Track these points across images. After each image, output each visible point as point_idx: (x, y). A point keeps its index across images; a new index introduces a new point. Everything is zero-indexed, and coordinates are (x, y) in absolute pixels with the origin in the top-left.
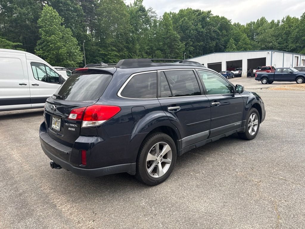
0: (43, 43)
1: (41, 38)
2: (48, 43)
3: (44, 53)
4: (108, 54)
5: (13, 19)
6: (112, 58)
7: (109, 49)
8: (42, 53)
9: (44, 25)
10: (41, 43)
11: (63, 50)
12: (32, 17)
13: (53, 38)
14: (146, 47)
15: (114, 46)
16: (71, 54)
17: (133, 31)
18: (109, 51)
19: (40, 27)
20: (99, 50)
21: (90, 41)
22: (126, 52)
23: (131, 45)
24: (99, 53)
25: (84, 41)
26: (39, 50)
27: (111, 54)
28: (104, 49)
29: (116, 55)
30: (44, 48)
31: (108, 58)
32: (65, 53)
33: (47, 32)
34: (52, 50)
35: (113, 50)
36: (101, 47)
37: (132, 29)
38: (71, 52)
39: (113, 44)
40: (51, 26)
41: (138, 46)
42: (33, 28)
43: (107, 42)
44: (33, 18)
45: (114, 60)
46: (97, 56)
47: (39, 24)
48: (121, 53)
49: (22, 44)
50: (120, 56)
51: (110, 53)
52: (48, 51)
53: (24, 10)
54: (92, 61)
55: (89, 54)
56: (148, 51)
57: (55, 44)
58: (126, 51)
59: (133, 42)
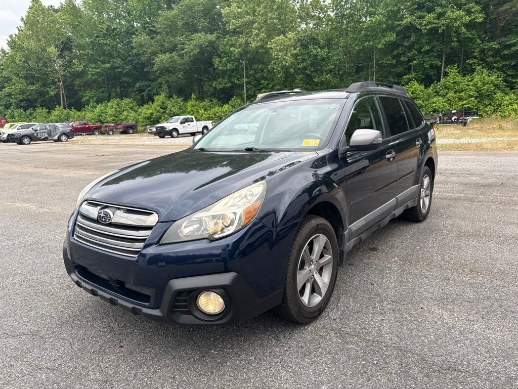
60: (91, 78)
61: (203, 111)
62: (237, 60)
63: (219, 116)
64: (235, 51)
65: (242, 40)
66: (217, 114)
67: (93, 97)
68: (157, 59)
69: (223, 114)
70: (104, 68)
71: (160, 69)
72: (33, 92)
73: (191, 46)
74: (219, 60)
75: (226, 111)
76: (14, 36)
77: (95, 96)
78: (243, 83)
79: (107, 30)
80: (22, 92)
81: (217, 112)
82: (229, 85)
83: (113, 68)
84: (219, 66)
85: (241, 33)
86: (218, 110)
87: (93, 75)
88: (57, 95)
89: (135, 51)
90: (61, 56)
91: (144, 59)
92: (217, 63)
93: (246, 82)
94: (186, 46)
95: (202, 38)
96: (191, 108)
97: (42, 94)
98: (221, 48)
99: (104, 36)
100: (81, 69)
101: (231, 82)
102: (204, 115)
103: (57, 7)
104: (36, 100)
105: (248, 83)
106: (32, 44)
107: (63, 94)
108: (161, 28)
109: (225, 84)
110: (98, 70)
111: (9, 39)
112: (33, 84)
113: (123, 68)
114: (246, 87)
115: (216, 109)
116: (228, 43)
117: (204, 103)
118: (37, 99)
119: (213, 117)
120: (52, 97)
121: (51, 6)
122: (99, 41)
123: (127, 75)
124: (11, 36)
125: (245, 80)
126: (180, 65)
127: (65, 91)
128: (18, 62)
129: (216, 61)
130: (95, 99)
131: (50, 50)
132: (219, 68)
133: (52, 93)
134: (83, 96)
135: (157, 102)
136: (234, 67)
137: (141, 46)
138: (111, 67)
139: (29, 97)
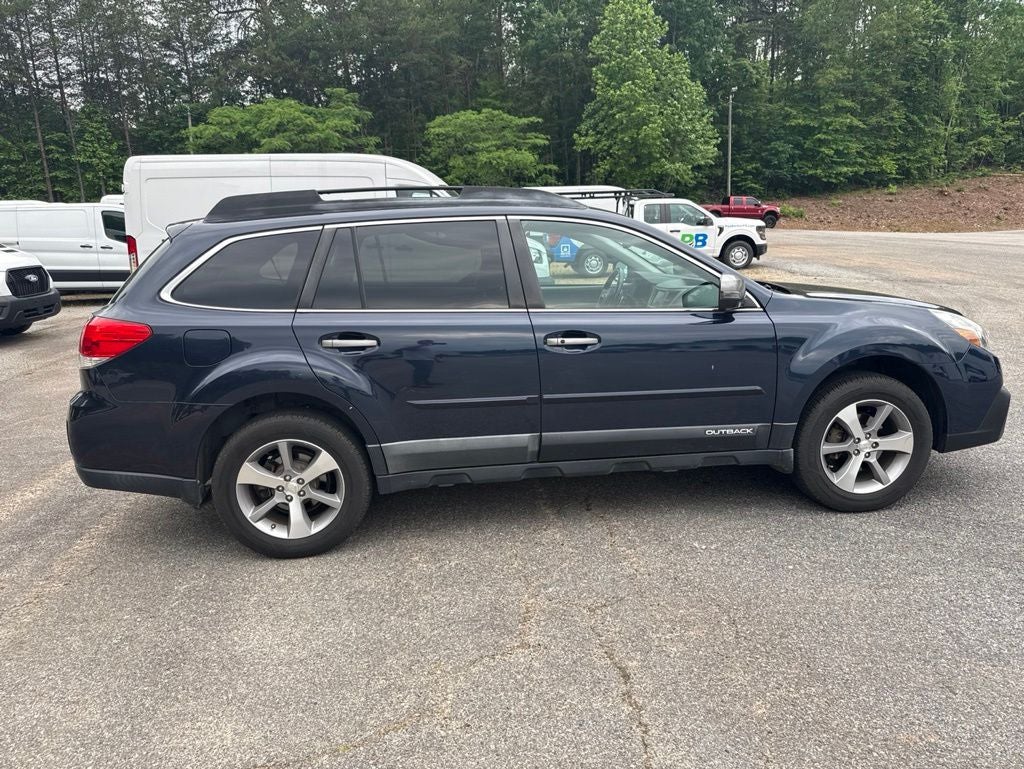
0: (600, 109)
1: (594, 97)
2: (611, 108)
3: (598, 142)
4: (820, 127)
5: (530, 49)
6: (835, 141)
7: (827, 107)
8: (592, 143)
9: (606, 54)
10: (595, 111)
11: (653, 129)
12: (578, 33)
13: (626, 93)
14: (999, 84)
15: (850, 94)
16: (679, 139)
17: (941, 25)
18: (828, 114)
19: (597, 61)
20: (787, 116)
21: (756, 86)
22: (895, 114)
23: (922, 84)
24: (784, 127)
25: (734, 89)
26: (586, 135)
27: (828, 125)
28: (806, 111)
29: (851, 129)
30: (601, 125)
31: (819, 140)
32: (659, 137)
33: (611, 75)
34: (623, 131)
35: (839, 110)
36: (795, 103)
37: (936, 17)
38: (678, 132)
39: (848, 85)
40: (627, 55)
41: (954, 85)
42: (577, 65)
43: (820, 81)
44: (581, 34)
45: (841, 148)
46: (778, 139)
47: (593, 53)
48: (873, 120)
49: (540, 120)
50: (871, 130)
51: (828, 120)
52: (609, 136)
53: (559, 16)
54: (757, 156)
55: (750, 134)
56: (1008, 97)
57: (630, 109)
58: (895, 109)
59: (935, 69)
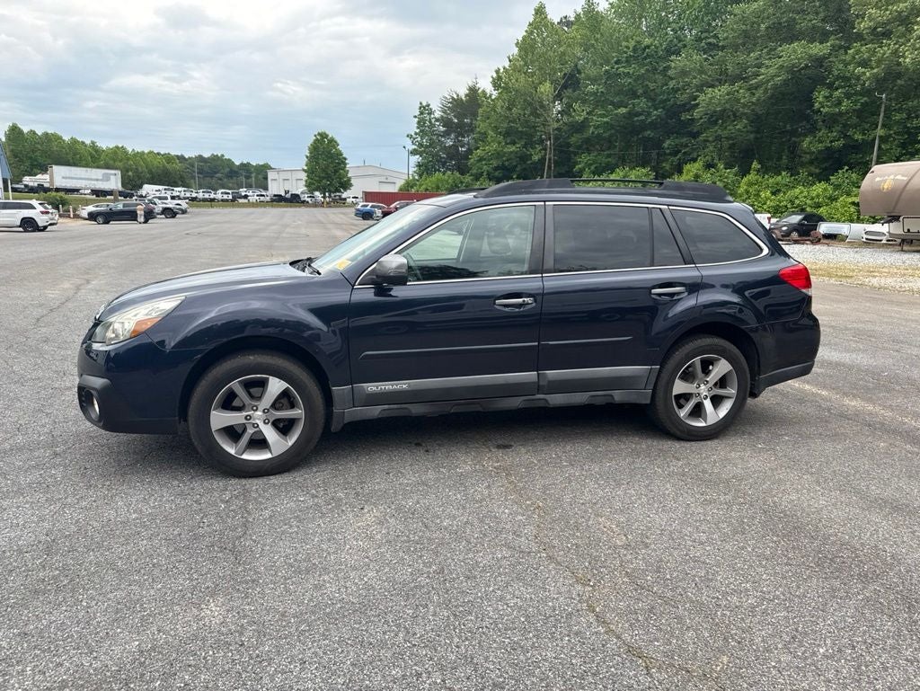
60: (593, 133)
61: (768, 193)
62: (867, 92)
63: (799, 205)
64: (864, 73)
65: (886, 50)
66: (797, 202)
67: (591, 164)
68: (702, 97)
69: (808, 202)
70: (616, 115)
71: (707, 114)
72: (512, 156)
73: (772, 71)
74: (827, 94)
75: (818, 196)
76: (501, 71)
77: (594, 162)
78: (874, 139)
79: (635, 50)
80: (498, 155)
81: (797, 198)
82: (841, 143)
83: (631, 114)
84: (823, 107)
85: (887, 35)
86: (802, 192)
87: (597, 127)
88: (542, 161)
89: (672, 84)
90: (559, 97)
91: (682, 98)
92: (821, 99)
93: (880, 137)
94: (762, 70)
95: (796, 52)
96: (745, 187)
97: (524, 158)
98: (837, 68)
99: (627, 61)
100: (582, 118)
101: (846, 136)
102: (768, 203)
103: (572, 19)
104: (513, 169)
105: (883, 140)
106: (521, 82)
107: (550, 159)
108: (727, 38)
109: (831, 142)
110: (605, 120)
111: (495, 75)
112: (514, 143)
113: (649, 114)
114: (879, 147)
115: (797, 191)
116: (854, 58)
117: (780, 177)
118: (516, 166)
119: (786, 206)
120: (534, 163)
121: (566, 17)
122: (617, 69)
123: (653, 126)
124: (497, 72)
125: (880, 132)
126: (744, 106)
127: (554, 156)
128: (499, 110)
129: (820, 96)
130: (593, 168)
131: (542, 90)
132: (824, 110)
133: (536, 158)
134: (576, 163)
135: (687, 174)
136: (858, 107)
137: (684, 73)
138: (629, 113)
139: (506, 163)
